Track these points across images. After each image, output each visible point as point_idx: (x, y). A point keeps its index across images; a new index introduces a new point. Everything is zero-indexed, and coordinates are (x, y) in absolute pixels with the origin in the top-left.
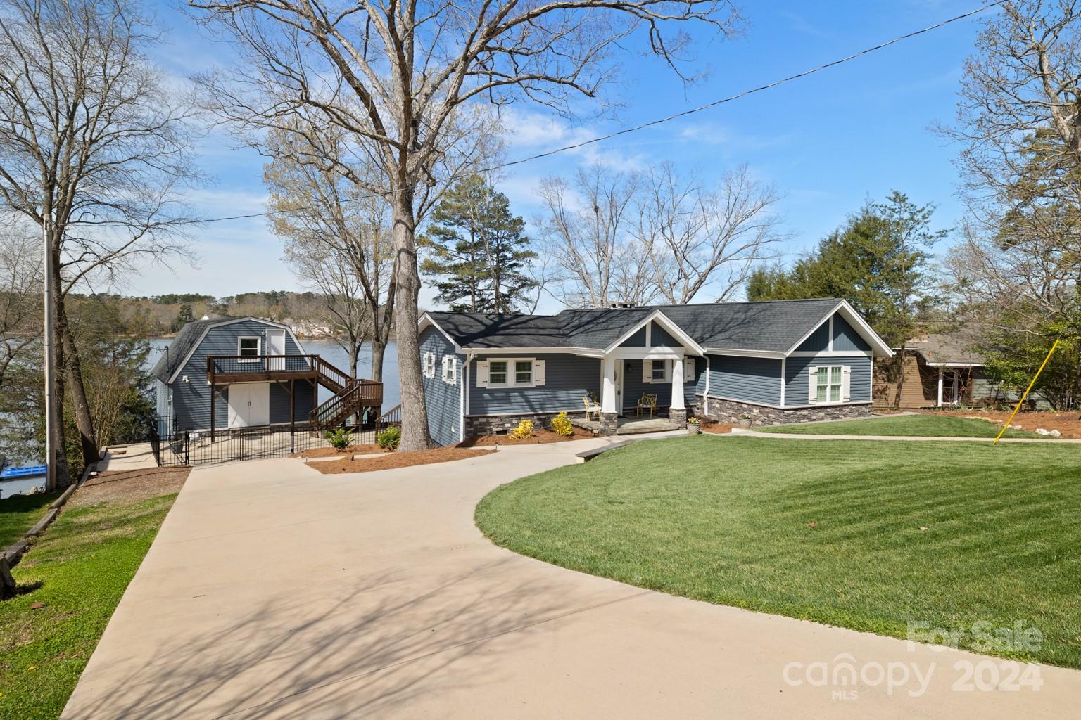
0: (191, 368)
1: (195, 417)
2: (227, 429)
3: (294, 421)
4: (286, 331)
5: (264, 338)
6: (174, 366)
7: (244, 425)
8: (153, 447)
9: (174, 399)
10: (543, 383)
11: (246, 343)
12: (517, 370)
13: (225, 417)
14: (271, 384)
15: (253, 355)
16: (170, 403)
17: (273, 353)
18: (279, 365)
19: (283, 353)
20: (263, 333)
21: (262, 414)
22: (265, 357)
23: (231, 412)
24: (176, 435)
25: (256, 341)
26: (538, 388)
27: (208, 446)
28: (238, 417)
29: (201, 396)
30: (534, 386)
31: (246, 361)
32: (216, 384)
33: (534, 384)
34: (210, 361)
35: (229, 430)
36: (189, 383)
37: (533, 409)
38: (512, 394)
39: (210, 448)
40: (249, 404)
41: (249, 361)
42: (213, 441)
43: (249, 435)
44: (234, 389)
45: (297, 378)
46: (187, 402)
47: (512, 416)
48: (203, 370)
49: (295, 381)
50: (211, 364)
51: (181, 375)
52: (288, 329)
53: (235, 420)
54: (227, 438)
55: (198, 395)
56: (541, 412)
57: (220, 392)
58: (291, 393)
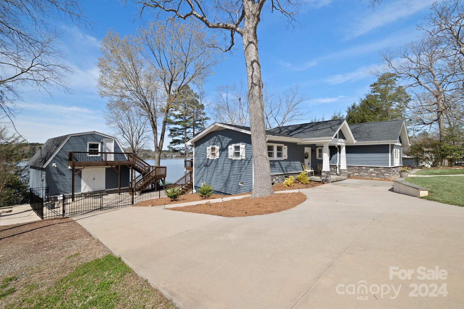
0: (58, 159)
1: (60, 187)
2: (80, 193)
3: (120, 187)
4: (115, 141)
5: (102, 143)
6: (45, 158)
7: (91, 190)
8: (32, 206)
9: (46, 177)
10: (286, 158)
11: (92, 146)
12: (278, 151)
13: (80, 186)
14: (106, 168)
15: (96, 152)
16: (43, 180)
17: (107, 151)
18: (111, 158)
19: (113, 151)
20: (102, 141)
21: (101, 184)
22: (103, 153)
23: (83, 184)
24: (48, 198)
25: (98, 145)
26: (285, 160)
27: (69, 203)
28: (87, 186)
29: (64, 175)
30: (283, 159)
31: (92, 156)
32: (76, 168)
33: (283, 158)
34: (71, 155)
35: (82, 194)
36: (56, 167)
37: (283, 171)
38: (276, 163)
39: (71, 205)
40: (94, 179)
41: (94, 156)
42: (73, 200)
43: (95, 196)
44: (85, 172)
45: (122, 164)
46: (55, 178)
47: (276, 175)
48: (66, 159)
49: (121, 166)
50: (71, 157)
51: (51, 163)
52: (116, 139)
53: (85, 188)
54: (80, 198)
55: (62, 174)
56: (286, 173)
57: (76, 173)
58: (119, 172)
